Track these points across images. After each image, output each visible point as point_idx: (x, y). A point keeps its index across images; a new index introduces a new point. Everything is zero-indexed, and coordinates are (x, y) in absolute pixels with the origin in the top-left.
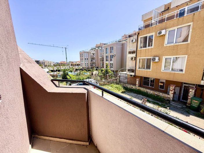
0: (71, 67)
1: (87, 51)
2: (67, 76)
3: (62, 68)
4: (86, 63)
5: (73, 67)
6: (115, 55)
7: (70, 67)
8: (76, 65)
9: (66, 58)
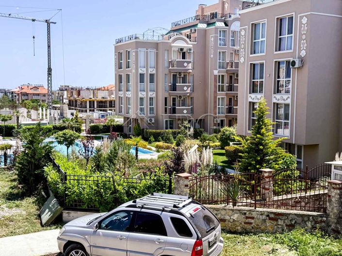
0: (68, 113)
1: (150, 37)
2: (46, 168)
3: (26, 118)
4: (142, 99)
5: (80, 115)
6: (302, 61)
7: (62, 114)
8: (92, 103)
9: (50, 70)
